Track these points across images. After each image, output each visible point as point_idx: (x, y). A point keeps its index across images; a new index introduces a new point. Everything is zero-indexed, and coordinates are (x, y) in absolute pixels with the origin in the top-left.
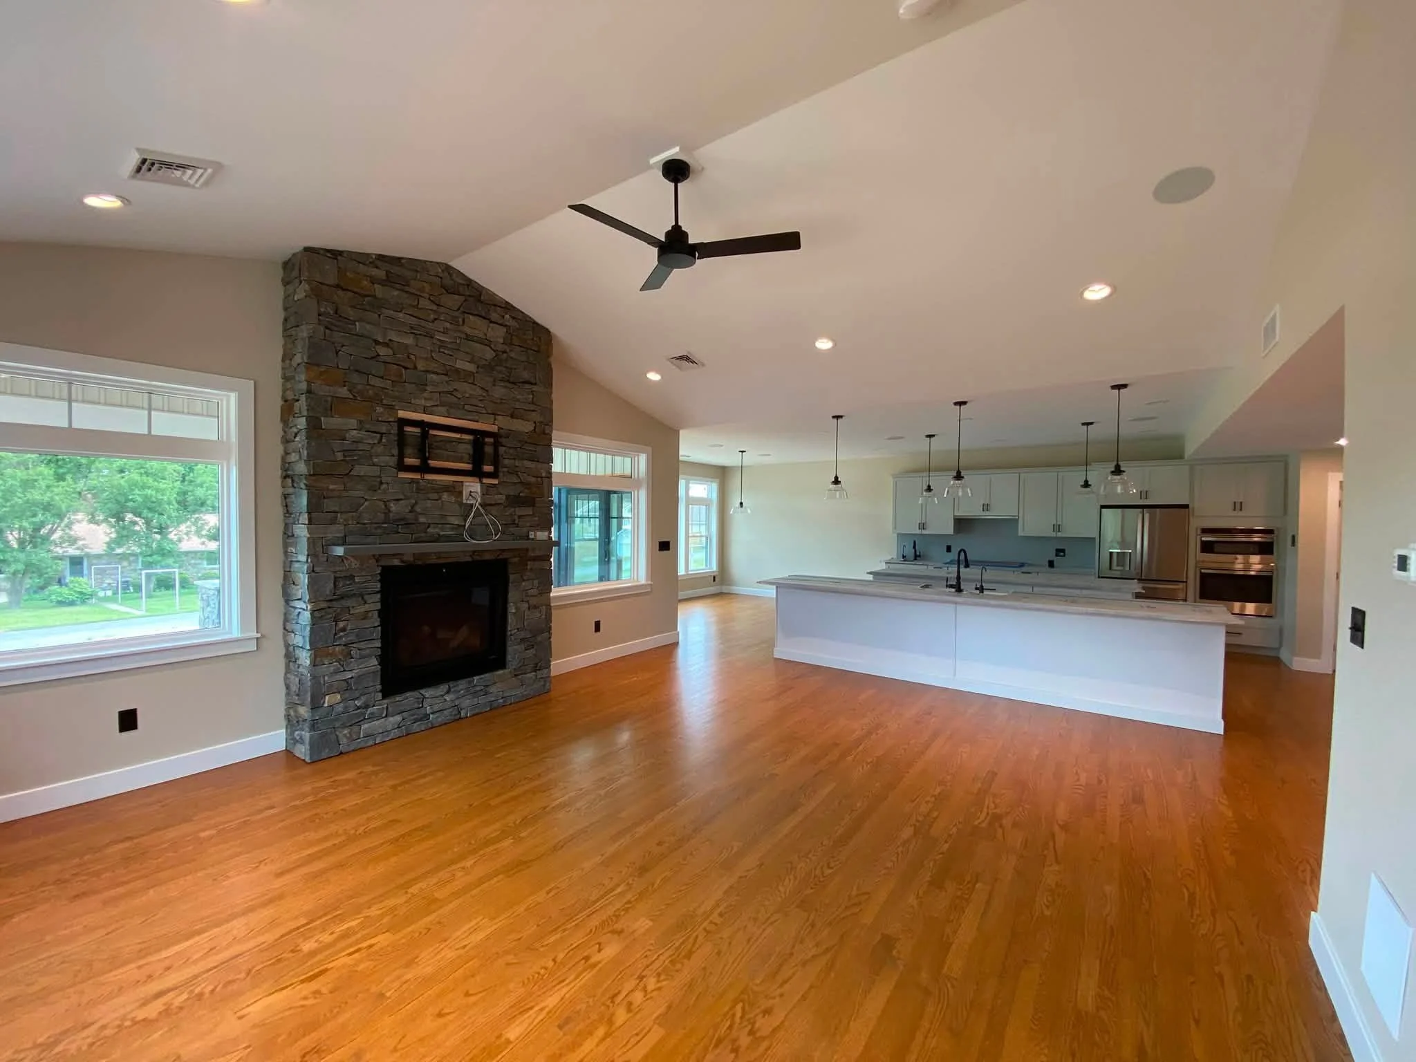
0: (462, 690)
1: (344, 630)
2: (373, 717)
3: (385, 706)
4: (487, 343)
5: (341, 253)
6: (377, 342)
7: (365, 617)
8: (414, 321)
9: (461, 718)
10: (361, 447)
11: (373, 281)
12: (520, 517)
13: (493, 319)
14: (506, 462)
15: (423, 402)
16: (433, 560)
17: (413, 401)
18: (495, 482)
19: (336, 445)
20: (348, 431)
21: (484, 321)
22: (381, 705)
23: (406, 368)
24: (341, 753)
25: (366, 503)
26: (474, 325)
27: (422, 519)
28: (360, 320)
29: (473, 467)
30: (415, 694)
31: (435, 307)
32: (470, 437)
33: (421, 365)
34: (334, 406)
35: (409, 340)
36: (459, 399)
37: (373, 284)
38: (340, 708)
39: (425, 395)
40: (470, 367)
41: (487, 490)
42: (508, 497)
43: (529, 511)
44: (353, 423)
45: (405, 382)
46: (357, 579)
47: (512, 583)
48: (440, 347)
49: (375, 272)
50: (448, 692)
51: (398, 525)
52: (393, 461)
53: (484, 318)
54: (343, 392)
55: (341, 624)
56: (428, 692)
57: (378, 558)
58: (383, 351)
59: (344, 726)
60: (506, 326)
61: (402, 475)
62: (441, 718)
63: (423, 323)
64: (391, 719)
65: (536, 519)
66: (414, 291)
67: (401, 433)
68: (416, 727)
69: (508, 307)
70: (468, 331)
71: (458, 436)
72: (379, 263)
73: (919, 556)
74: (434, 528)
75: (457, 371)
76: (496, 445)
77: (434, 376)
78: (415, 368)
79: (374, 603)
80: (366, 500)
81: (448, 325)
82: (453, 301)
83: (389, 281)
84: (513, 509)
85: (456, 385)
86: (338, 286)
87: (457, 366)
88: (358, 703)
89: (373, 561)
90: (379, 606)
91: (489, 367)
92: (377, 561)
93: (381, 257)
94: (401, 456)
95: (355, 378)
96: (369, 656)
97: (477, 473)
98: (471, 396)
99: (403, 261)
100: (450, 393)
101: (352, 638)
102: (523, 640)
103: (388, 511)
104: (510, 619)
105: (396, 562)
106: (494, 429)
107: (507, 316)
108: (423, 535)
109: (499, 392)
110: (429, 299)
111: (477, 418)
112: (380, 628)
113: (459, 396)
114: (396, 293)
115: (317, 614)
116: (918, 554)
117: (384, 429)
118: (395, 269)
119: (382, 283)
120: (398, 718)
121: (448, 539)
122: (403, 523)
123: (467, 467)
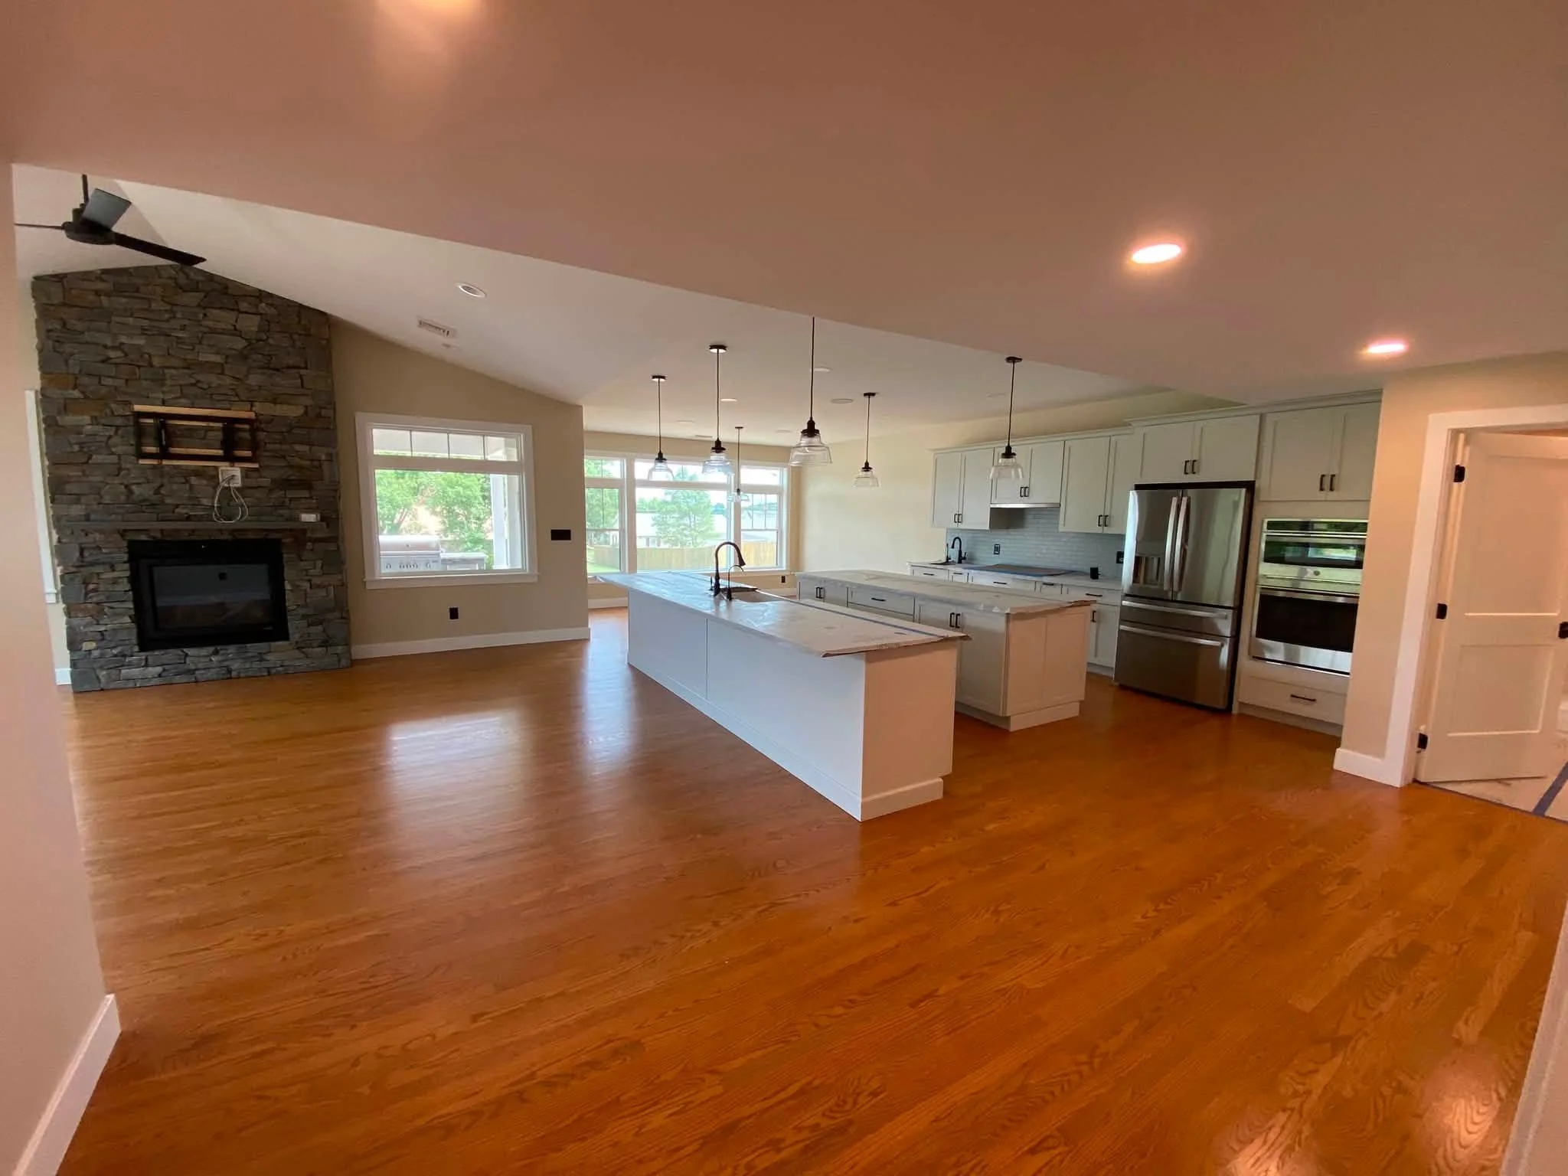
0: (231, 653)
1: (95, 590)
2: (130, 665)
3: (144, 657)
4: (236, 332)
5: (65, 275)
6: (105, 347)
7: (115, 581)
8: (145, 323)
9: (231, 678)
10: (98, 439)
11: (97, 293)
12: (291, 500)
13: (242, 310)
14: (270, 447)
15: (161, 396)
16: (185, 537)
17: (150, 395)
18: (256, 466)
19: (73, 438)
20: (83, 426)
21: (232, 312)
22: (139, 657)
23: (139, 367)
24: (102, 690)
25: (108, 487)
26: (223, 319)
27: (168, 501)
28: (89, 330)
29: (225, 452)
30: (178, 652)
31: (168, 307)
32: (220, 425)
33: (156, 362)
34: (66, 407)
35: (141, 342)
36: (205, 389)
37: (100, 295)
38: (96, 653)
39: (165, 389)
40: (218, 359)
41: (246, 474)
42: (273, 481)
43: (305, 494)
44: (87, 419)
45: (140, 379)
46: (104, 551)
47: (287, 562)
48: (178, 343)
49: (100, 286)
50: (216, 653)
51: (142, 506)
52: (131, 450)
53: (233, 310)
54: (76, 394)
55: (91, 587)
56: (191, 651)
57: (123, 533)
58: (112, 354)
59: (102, 668)
60: (261, 314)
61: (141, 462)
62: (209, 675)
63: (155, 324)
64: (150, 669)
65: (314, 501)
66: (143, 296)
67: (137, 424)
68: (177, 679)
69: (261, 296)
70: (210, 323)
71: (204, 424)
72: (104, 277)
73: (965, 558)
74: (184, 508)
75: (201, 364)
76: (253, 431)
77: (173, 371)
78: (151, 365)
79: (123, 572)
80: (107, 484)
81: (186, 322)
82: (191, 299)
83: (118, 291)
84: (283, 492)
85: (200, 377)
86: (64, 304)
87: (200, 359)
88: (115, 651)
89: (118, 536)
90: (128, 574)
91: (243, 356)
92: (122, 536)
93: (105, 271)
94: (139, 445)
95: (85, 380)
96: (122, 615)
97: (230, 458)
98: (220, 386)
99: (132, 270)
100: (194, 385)
101: (102, 598)
102: (304, 617)
103: (131, 492)
104: (288, 596)
105: (143, 537)
106: (252, 415)
107: (263, 305)
108: (170, 514)
109: (254, 380)
110: (163, 300)
111: (228, 406)
112: (131, 593)
113: (205, 386)
114: (124, 300)
115: (67, 577)
116: (963, 555)
117: (119, 421)
118: (125, 280)
119: (108, 295)
120: (159, 669)
121: (199, 518)
122: (147, 503)
123: (220, 452)
